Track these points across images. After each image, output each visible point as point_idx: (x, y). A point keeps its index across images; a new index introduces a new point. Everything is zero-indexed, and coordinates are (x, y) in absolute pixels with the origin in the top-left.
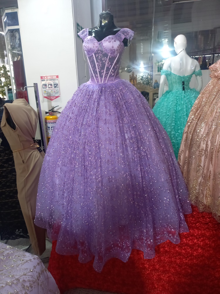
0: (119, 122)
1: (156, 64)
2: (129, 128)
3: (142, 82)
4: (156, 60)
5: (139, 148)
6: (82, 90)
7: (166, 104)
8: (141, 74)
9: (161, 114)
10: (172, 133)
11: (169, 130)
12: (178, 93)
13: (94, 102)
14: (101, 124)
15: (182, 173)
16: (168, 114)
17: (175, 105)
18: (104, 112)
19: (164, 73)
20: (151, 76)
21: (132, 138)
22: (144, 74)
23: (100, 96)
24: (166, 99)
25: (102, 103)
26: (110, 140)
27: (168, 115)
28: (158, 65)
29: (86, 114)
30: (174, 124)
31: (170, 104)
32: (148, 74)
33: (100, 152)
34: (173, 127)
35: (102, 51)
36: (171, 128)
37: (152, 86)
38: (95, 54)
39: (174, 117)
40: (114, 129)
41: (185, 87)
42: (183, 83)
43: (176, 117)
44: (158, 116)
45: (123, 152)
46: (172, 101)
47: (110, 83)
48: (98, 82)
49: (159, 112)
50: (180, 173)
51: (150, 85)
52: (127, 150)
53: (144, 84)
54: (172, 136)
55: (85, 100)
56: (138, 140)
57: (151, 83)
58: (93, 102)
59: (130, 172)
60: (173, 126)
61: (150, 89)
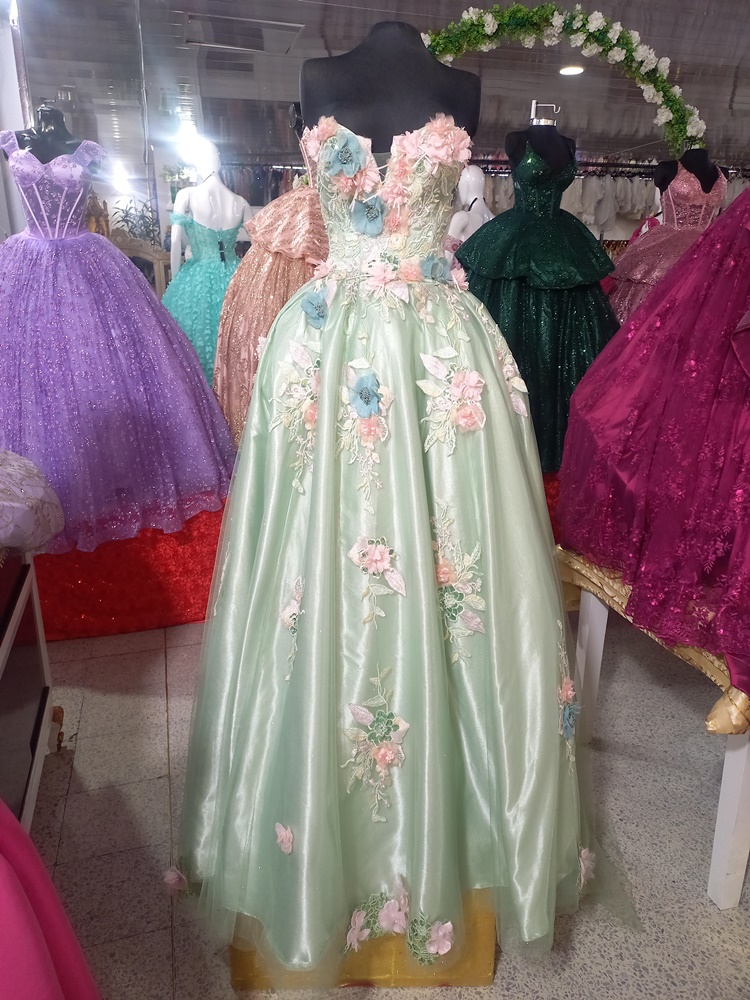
0: (98, 308)
1: (165, 178)
2: (116, 320)
3: (126, 229)
4: (165, 166)
5: (138, 355)
6: (14, 249)
7: (190, 289)
8: (123, 205)
9: (180, 309)
10: (207, 349)
11: (201, 343)
12: (212, 265)
13: (46, 271)
14: (66, 311)
15: (222, 409)
16: (195, 310)
17: (208, 292)
18: (68, 291)
19: (178, 221)
20: (155, 211)
21: (123, 337)
22: (133, 205)
23: (56, 262)
24: (188, 278)
25: (62, 274)
26: (86, 338)
27: (196, 313)
28: (172, 182)
29: (32, 294)
30: (209, 332)
31: (198, 288)
32: (145, 205)
33: (69, 359)
34: (207, 338)
35: (51, 182)
36: (203, 340)
37: (160, 244)
38: (37, 185)
39: (208, 316)
40: (91, 320)
41: (226, 253)
42: (221, 244)
43: (211, 316)
44: (174, 315)
45: (111, 360)
46: (201, 282)
47: (70, 239)
48: (46, 235)
49: (176, 306)
50: (215, 406)
51: (153, 239)
52: (116, 354)
53: (134, 234)
54: (208, 357)
55: (25, 268)
56: (136, 341)
57: (156, 233)
58: (43, 272)
59: (127, 393)
60: (207, 334)
61: (156, 251)
